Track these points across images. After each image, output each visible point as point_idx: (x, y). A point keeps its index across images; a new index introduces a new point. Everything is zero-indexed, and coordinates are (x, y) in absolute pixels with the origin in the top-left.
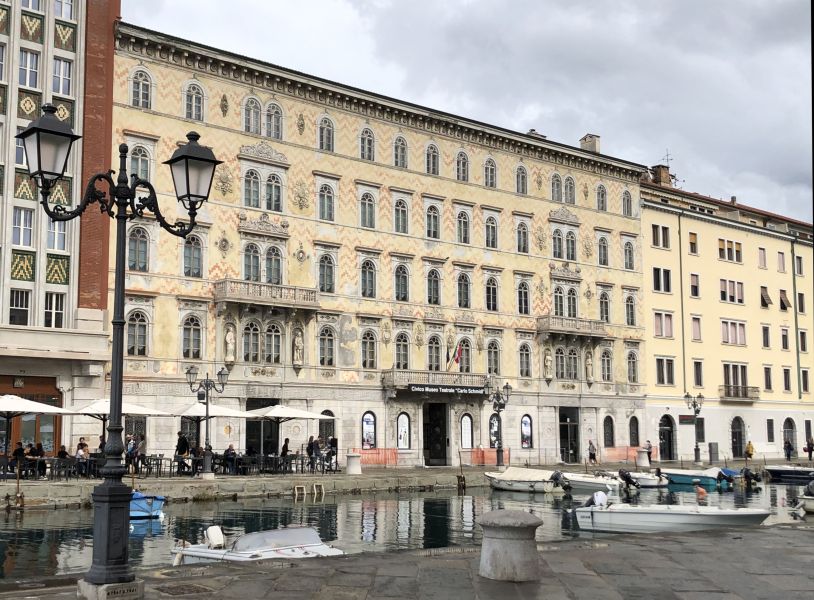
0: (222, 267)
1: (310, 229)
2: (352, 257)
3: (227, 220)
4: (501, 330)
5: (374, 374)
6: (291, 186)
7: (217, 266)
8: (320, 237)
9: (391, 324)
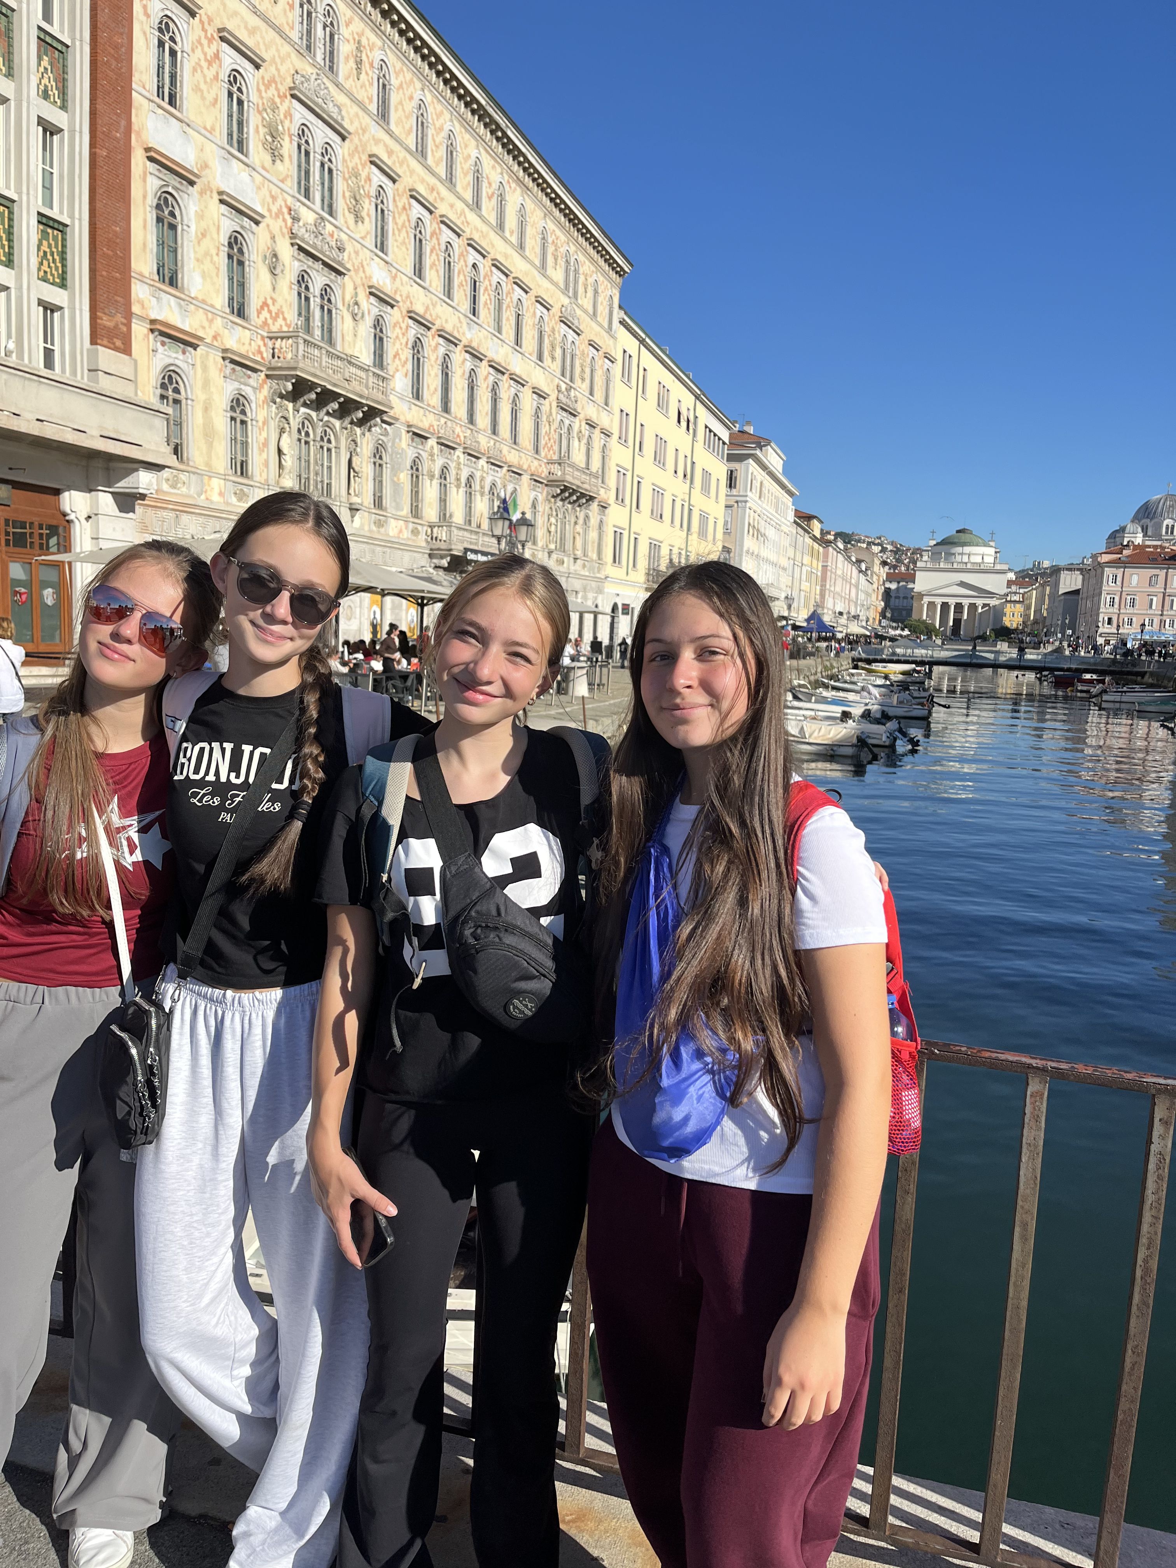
0: (271, 307)
1: (365, 263)
2: (404, 326)
3: (277, 216)
4: (520, 475)
5: (419, 527)
6: (347, 176)
7: (265, 304)
8: (374, 282)
9: (436, 448)
